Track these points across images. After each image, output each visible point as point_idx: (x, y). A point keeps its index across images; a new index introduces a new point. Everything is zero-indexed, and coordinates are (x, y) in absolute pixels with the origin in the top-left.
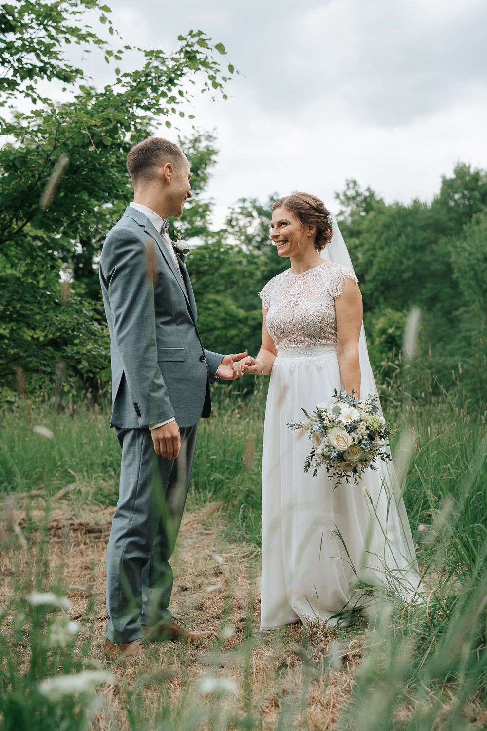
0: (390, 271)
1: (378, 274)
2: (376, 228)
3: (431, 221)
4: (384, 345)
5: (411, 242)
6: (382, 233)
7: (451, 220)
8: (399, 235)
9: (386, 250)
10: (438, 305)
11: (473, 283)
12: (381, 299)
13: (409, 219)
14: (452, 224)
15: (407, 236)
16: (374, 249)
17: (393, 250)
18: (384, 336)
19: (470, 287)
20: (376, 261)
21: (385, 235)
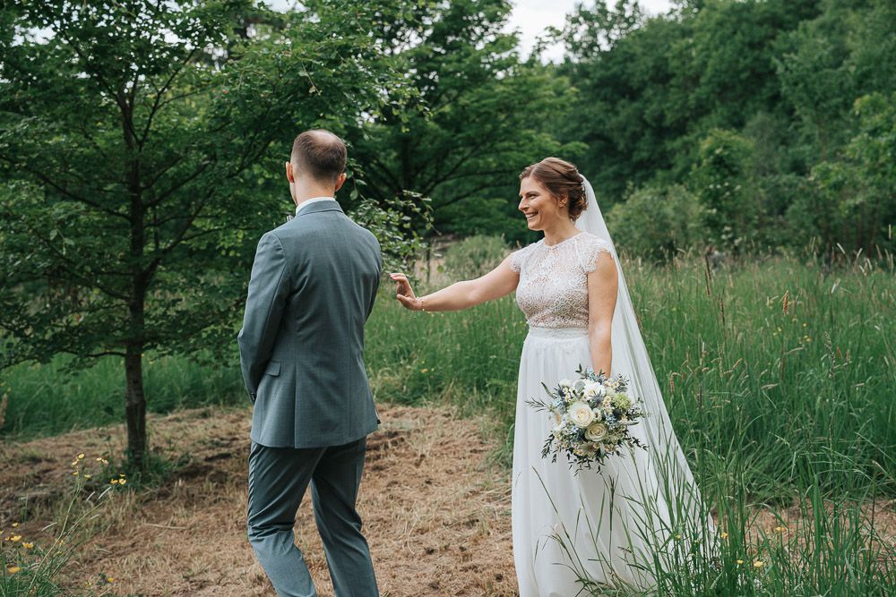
0: (726, 72)
1: (714, 76)
2: (708, 27)
3: (767, 15)
4: (712, 166)
5: (747, 40)
6: (716, 31)
7: (788, 12)
8: (735, 33)
9: (721, 50)
10: (780, 105)
11: (804, 95)
12: (718, 103)
13: (745, 15)
14: (788, 17)
15: (743, 34)
16: (708, 49)
17: (728, 51)
18: (712, 157)
19: (801, 99)
20: (711, 62)
21: (719, 33)
